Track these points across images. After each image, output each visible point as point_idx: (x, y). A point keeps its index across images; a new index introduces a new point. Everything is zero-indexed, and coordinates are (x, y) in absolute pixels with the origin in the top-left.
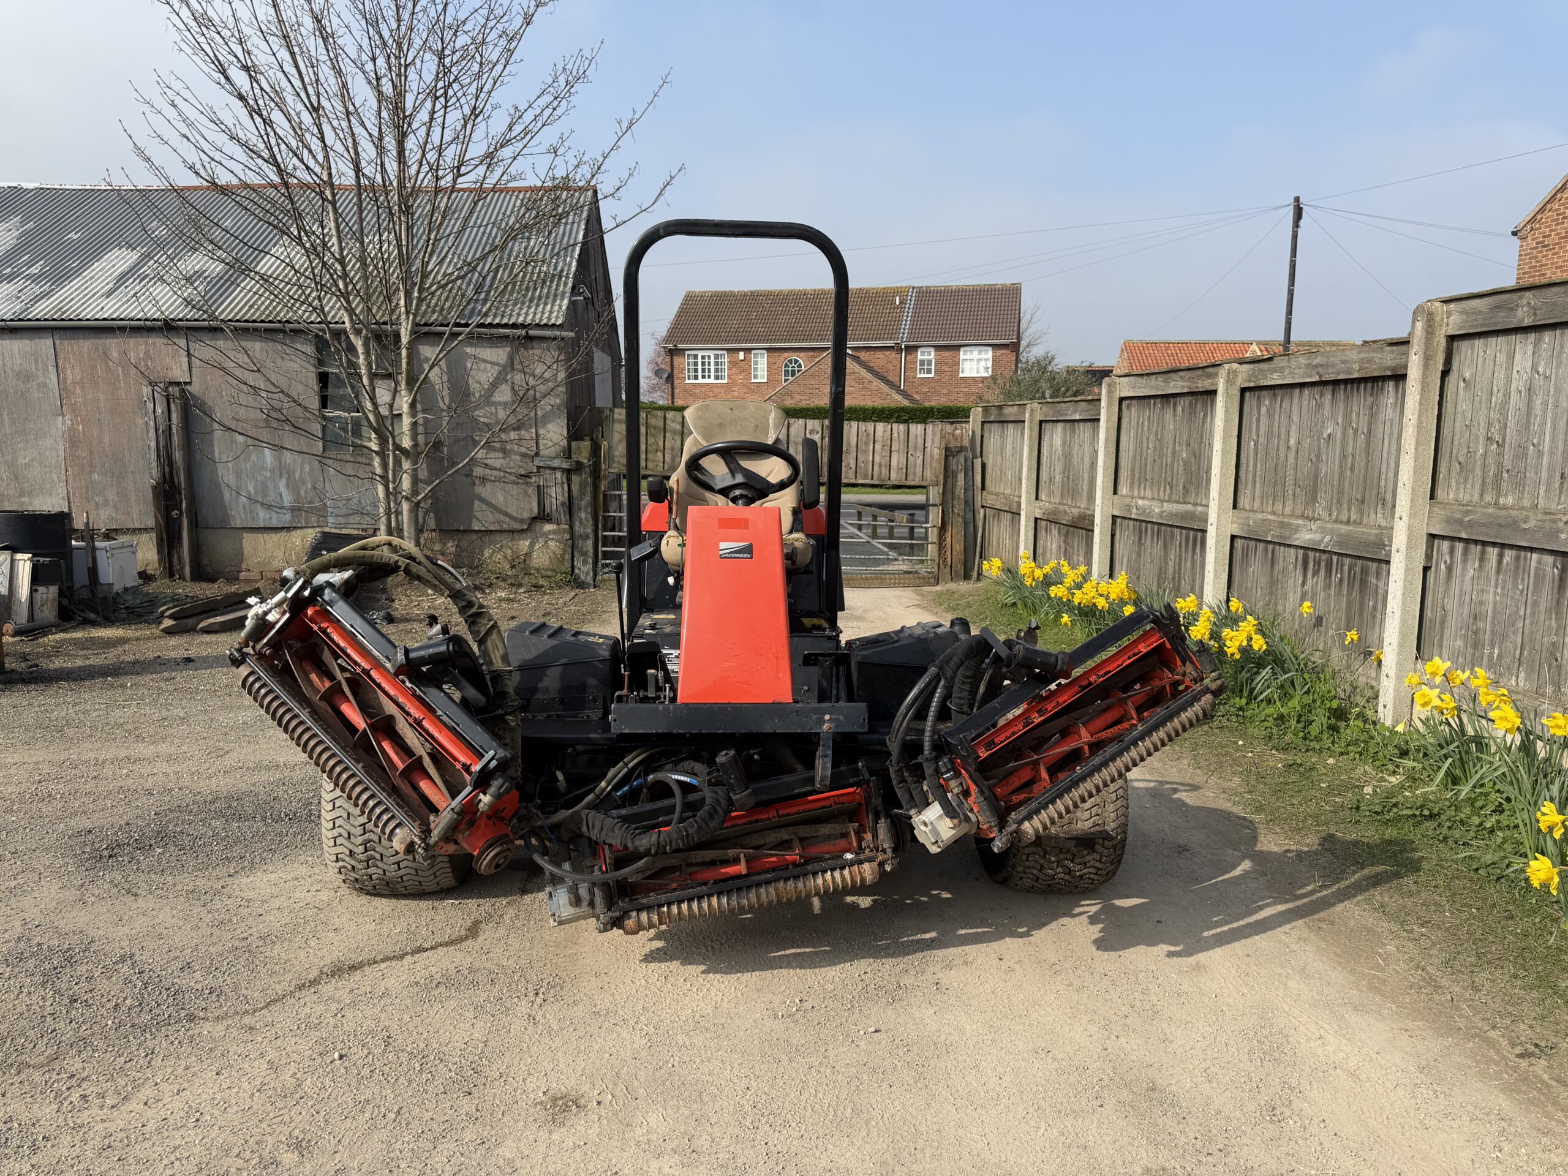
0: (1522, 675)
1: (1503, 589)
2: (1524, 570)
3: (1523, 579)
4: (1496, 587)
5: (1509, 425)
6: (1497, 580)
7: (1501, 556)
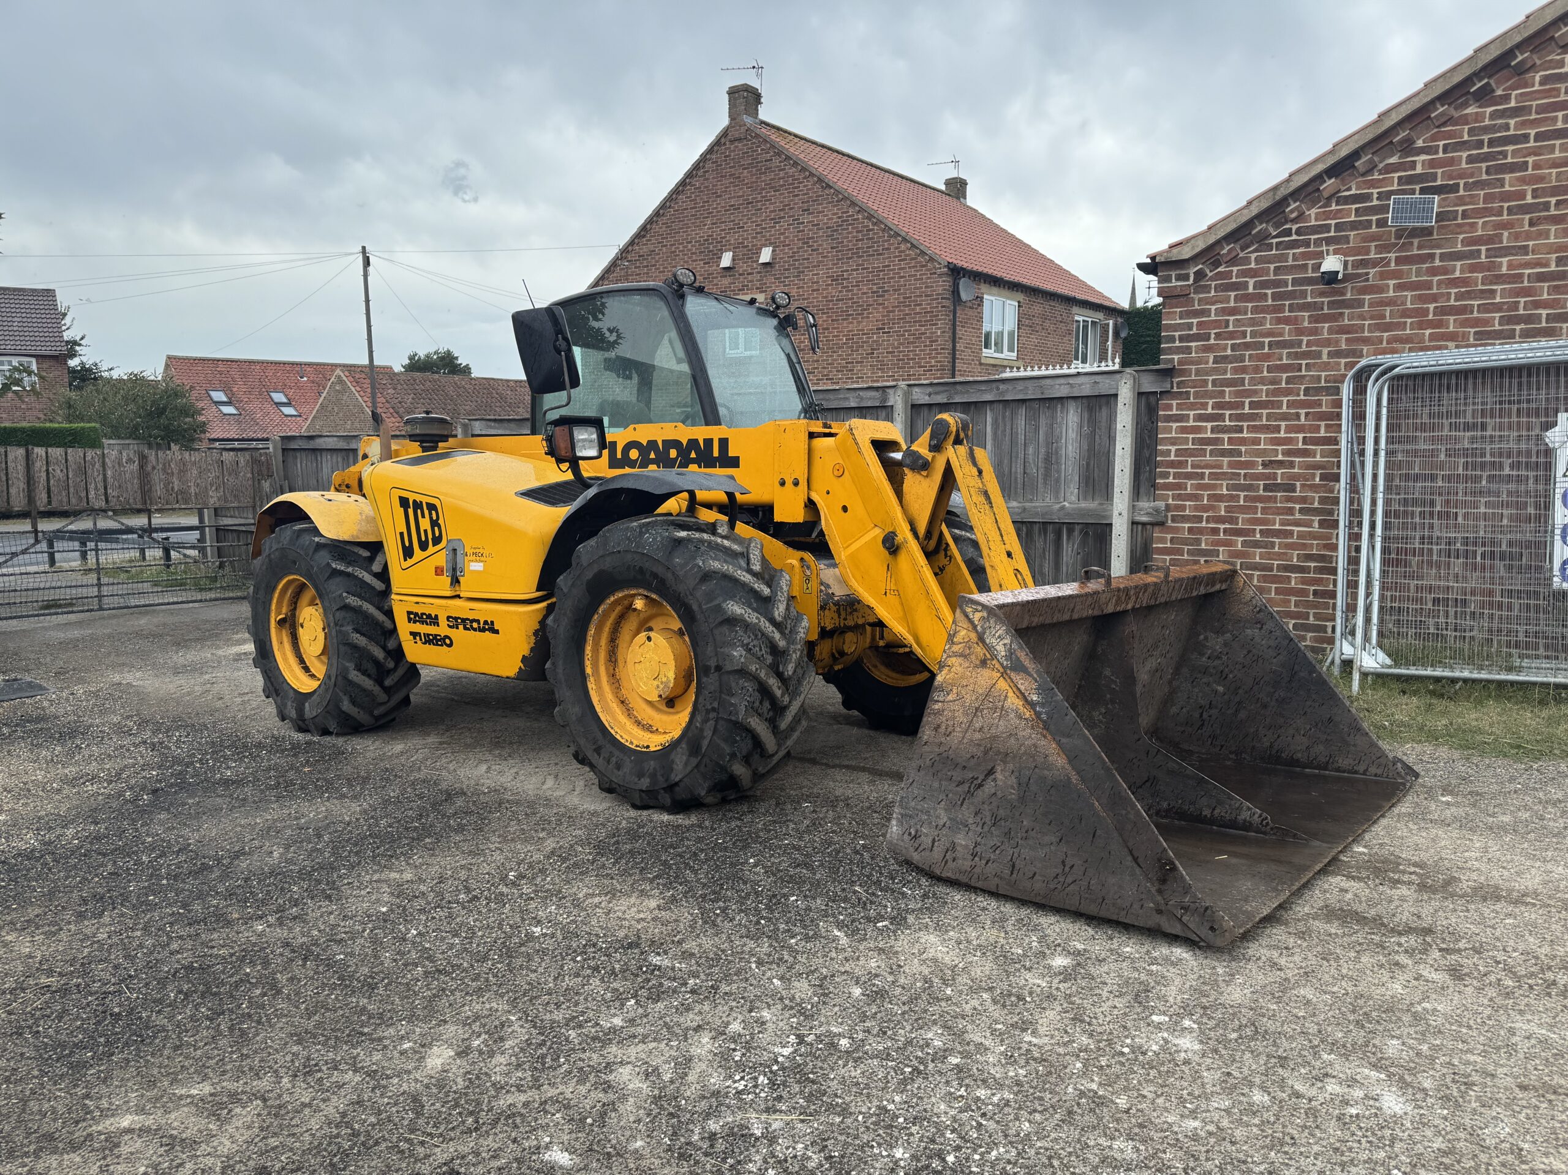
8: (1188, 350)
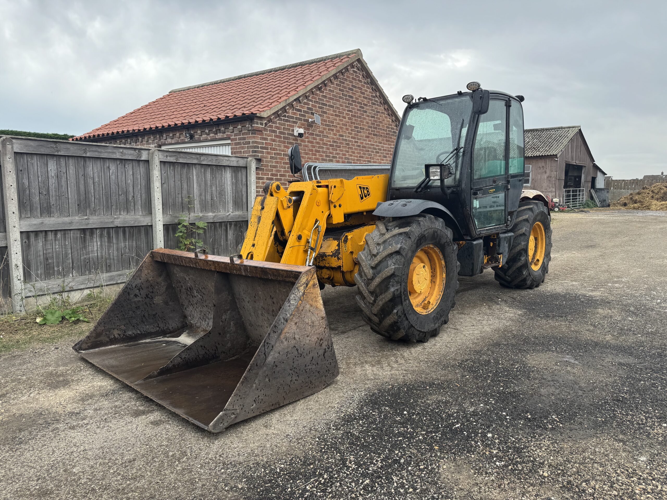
0: (74, 272)
1: (59, 246)
2: (68, 238)
3: (68, 241)
4: (56, 246)
5: (50, 188)
6: (56, 243)
7: (56, 235)
8: (262, 152)
